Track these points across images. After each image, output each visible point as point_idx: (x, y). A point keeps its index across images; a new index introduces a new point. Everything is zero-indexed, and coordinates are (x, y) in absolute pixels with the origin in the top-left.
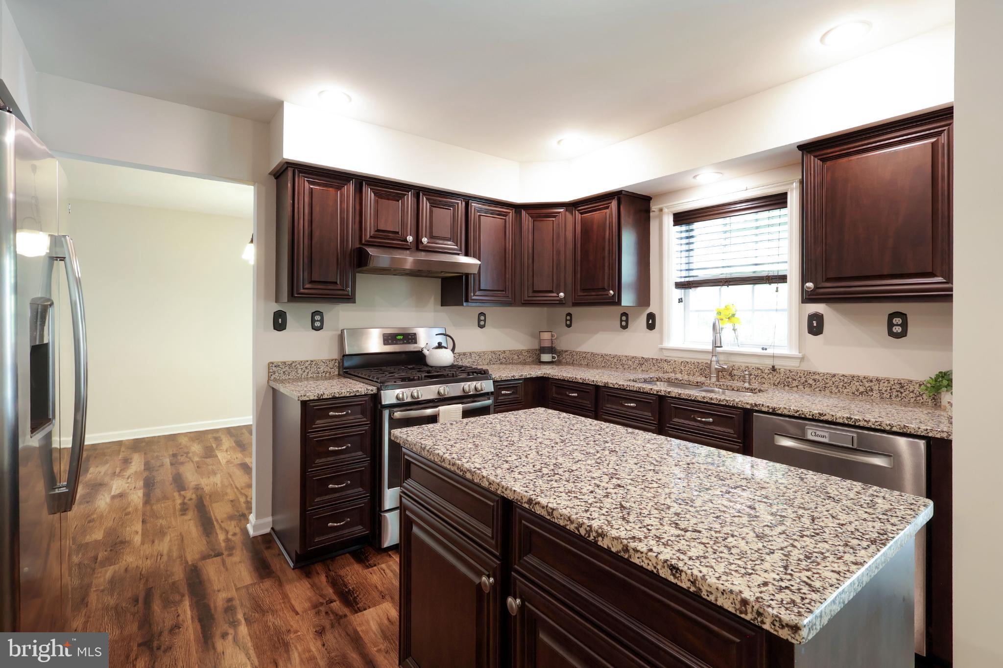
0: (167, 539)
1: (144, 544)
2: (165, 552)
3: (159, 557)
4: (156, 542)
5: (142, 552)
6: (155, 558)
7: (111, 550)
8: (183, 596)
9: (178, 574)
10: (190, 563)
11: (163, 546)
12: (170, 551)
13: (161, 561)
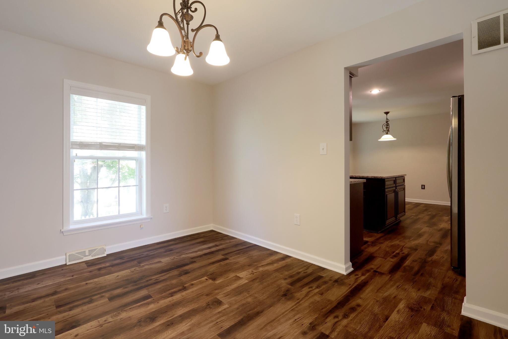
0: (386, 294)
1: (401, 299)
2: (395, 287)
3: (399, 286)
4: (393, 296)
5: (405, 295)
6: (401, 287)
7: (421, 308)
8: (404, 267)
9: (398, 274)
10: (390, 275)
11: (391, 291)
12: (392, 286)
13: (400, 284)
